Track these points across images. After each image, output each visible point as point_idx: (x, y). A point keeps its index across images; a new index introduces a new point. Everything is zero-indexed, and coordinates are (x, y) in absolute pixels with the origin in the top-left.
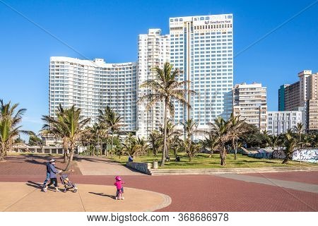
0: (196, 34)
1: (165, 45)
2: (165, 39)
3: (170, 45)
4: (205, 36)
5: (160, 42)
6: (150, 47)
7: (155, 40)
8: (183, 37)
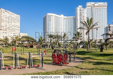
0: (95, 8)
1: (85, 11)
2: (85, 9)
3: (87, 11)
4: (98, 9)
5: (84, 10)
6: (81, 12)
7: (82, 10)
8: (91, 9)
